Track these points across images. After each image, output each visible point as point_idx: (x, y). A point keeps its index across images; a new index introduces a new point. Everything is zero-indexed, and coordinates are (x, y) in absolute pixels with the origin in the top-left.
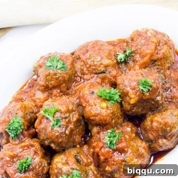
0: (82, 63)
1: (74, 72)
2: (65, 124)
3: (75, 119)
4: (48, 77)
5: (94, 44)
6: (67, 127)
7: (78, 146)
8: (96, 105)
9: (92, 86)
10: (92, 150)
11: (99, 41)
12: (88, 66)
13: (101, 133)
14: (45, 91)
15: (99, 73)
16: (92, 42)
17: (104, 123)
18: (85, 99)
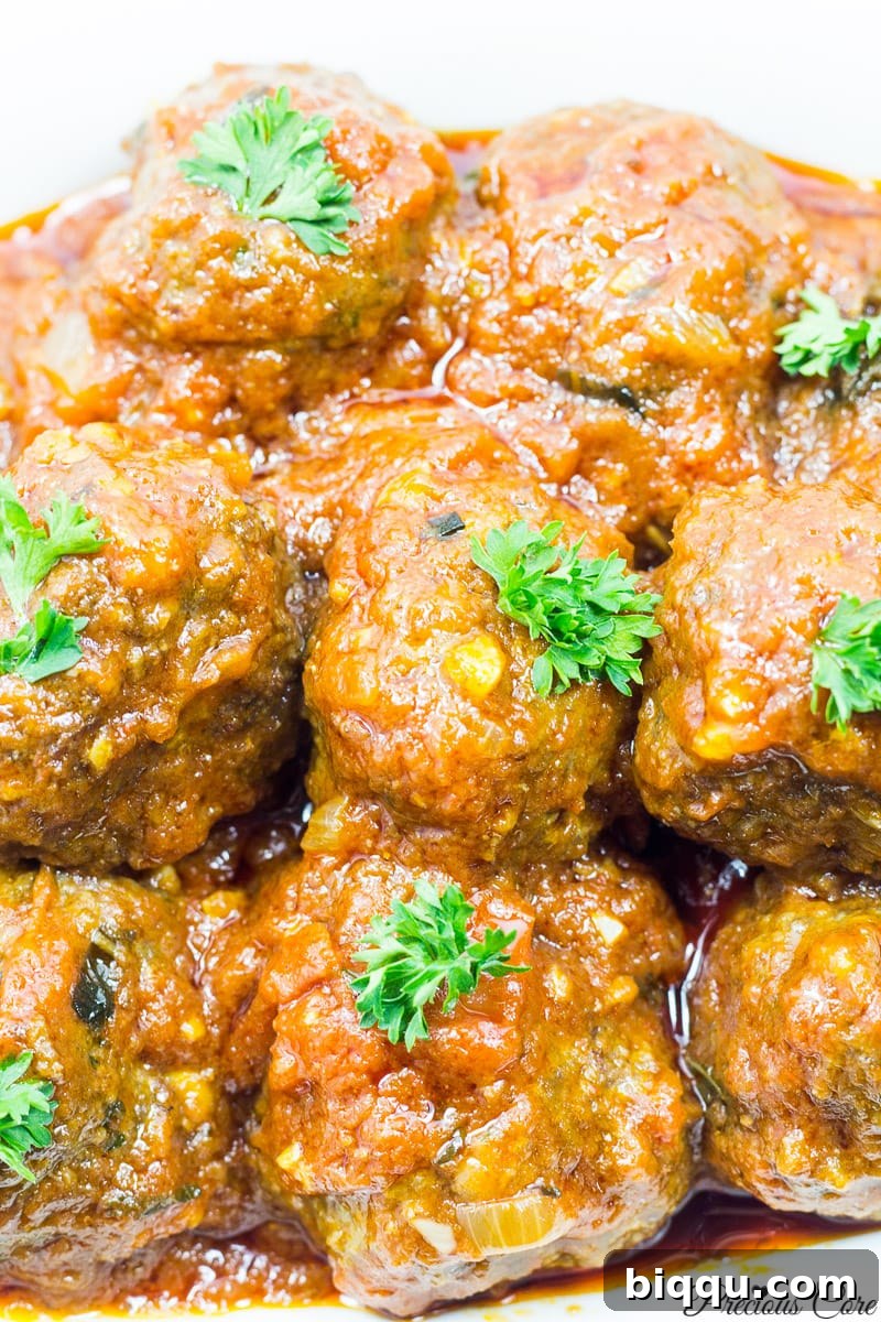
0: (501, 248)
1: (394, 295)
2: (108, 683)
3: (209, 673)
4: (171, 246)
5: (659, 138)
6: (108, 711)
7: (167, 877)
8: (417, 639)
9: (475, 468)
10: (248, 958)
11: (716, 130)
12: (524, 291)
13: (375, 863)
14: (117, 335)
15: (588, 390)
16: (657, 112)
17: (419, 801)
18: (365, 548)
